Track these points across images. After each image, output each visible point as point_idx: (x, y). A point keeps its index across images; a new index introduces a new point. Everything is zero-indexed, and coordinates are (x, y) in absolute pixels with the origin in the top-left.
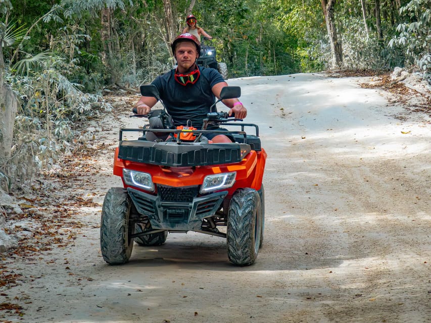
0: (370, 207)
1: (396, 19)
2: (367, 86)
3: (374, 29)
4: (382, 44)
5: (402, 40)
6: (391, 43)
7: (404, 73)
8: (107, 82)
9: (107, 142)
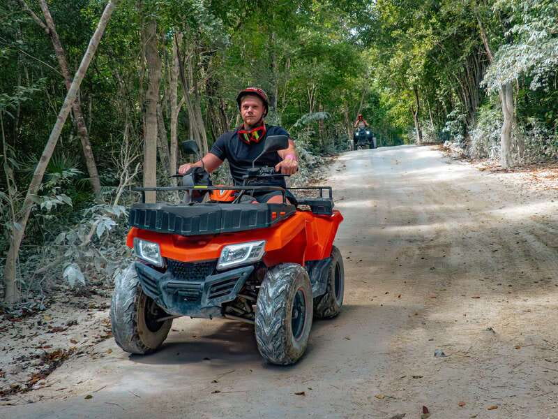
0: (436, 202)
1: (446, 119)
2: (433, 150)
3: (436, 125)
4: (440, 131)
5: (448, 129)
6: (443, 131)
7: (450, 143)
8: (322, 152)
9: (323, 177)
